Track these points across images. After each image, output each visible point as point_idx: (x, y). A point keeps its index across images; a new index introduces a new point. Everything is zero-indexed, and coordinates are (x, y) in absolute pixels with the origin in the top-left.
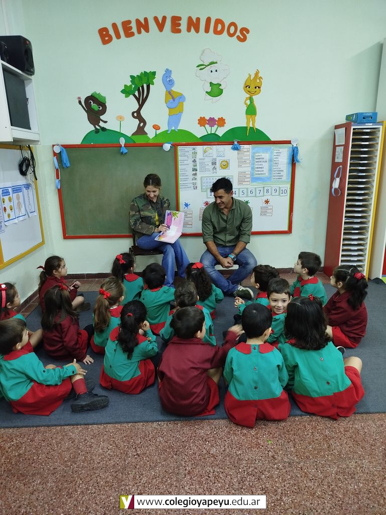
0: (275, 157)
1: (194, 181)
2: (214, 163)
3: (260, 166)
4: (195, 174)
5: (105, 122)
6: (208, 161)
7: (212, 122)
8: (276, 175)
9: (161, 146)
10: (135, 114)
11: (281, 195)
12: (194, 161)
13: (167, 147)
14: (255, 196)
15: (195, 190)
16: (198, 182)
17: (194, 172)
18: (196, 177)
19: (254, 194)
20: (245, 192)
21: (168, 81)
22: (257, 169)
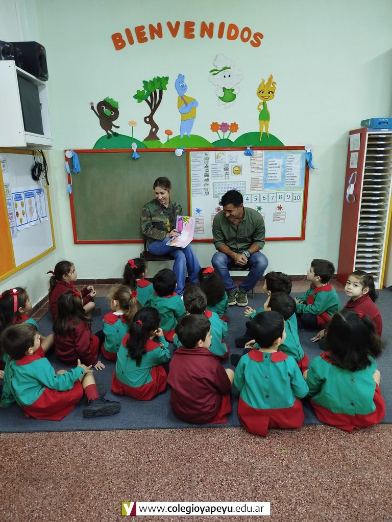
0: (288, 163)
1: (206, 187)
2: (226, 169)
3: (274, 172)
4: (207, 180)
5: (118, 127)
6: (220, 167)
7: (224, 127)
8: (289, 181)
9: (173, 151)
10: (148, 120)
11: (294, 201)
12: (207, 167)
13: (179, 152)
14: (268, 202)
15: (207, 196)
16: (210, 187)
17: (206, 178)
18: (208, 183)
19: (266, 200)
20: (258, 198)
21: (181, 86)
22: (270, 175)
